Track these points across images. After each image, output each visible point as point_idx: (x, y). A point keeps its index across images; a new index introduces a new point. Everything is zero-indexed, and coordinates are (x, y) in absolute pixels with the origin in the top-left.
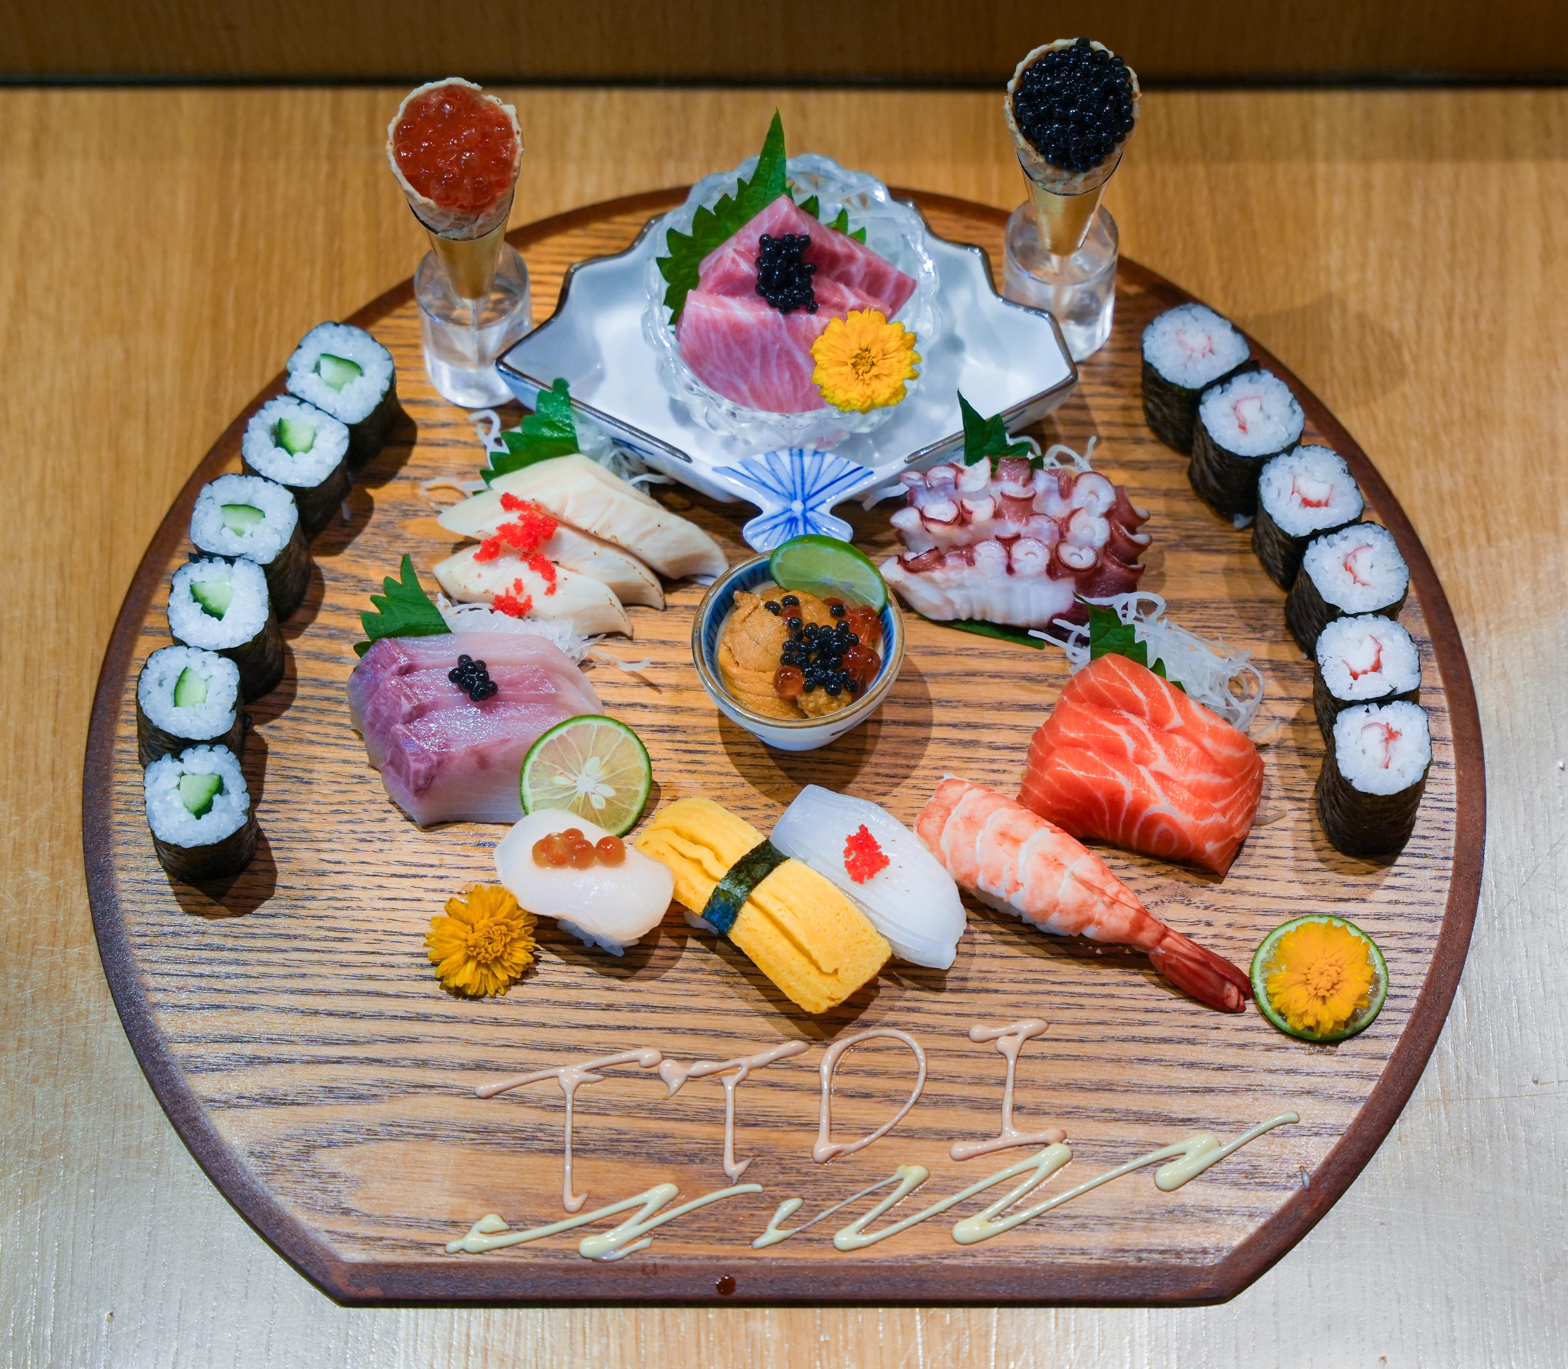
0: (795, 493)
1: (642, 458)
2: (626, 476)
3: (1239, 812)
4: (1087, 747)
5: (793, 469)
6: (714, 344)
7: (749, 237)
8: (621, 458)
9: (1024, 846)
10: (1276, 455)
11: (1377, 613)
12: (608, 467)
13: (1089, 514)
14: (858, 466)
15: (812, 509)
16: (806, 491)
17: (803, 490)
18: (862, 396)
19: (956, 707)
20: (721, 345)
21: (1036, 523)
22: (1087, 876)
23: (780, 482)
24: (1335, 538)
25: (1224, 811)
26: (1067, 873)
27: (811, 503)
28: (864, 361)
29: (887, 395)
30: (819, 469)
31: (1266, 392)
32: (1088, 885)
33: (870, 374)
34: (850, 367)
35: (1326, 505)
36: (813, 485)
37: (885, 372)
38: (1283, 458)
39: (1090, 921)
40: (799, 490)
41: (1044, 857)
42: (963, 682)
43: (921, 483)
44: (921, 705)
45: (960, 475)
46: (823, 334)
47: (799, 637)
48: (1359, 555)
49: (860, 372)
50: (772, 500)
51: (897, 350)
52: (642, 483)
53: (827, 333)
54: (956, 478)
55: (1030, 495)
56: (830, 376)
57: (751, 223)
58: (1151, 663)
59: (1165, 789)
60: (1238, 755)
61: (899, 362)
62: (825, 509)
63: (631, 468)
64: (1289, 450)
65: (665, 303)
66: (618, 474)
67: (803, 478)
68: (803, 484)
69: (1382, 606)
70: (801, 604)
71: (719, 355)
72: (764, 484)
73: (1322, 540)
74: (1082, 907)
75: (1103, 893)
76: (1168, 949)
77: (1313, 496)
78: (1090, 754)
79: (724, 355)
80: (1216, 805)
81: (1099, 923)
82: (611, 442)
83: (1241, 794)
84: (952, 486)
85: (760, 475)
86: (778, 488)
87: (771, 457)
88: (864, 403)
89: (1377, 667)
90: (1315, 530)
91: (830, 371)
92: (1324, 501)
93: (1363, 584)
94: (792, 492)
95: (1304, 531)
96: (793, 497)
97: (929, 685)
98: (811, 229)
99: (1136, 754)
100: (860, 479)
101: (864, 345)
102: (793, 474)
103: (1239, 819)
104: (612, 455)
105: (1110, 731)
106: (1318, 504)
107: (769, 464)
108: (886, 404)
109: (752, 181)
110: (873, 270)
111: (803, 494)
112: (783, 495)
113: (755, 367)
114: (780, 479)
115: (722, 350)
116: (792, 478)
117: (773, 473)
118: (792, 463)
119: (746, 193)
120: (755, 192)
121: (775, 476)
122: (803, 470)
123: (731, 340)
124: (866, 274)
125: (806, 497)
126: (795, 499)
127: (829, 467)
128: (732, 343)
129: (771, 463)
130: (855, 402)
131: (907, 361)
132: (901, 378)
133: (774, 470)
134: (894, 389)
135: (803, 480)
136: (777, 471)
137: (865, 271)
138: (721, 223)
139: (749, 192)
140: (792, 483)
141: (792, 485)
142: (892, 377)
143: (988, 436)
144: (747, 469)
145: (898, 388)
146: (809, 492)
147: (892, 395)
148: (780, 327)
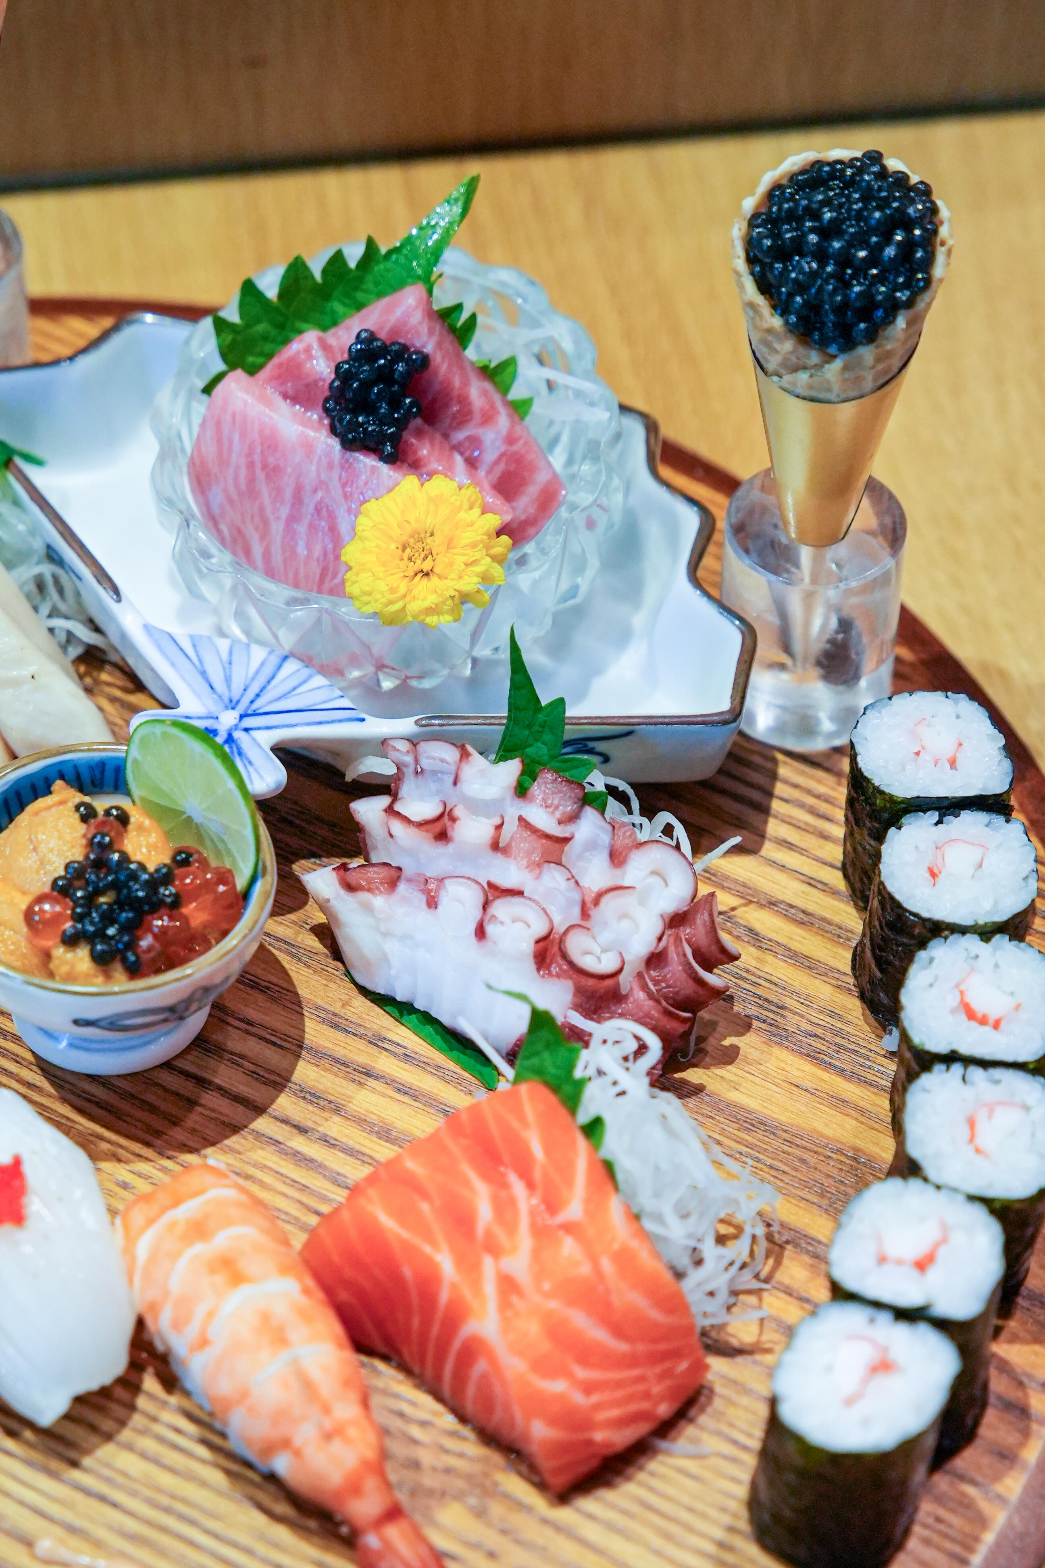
0: (238, 702)
2: (46, 611)
3: (618, 1403)
4: (425, 1195)
5: (257, 673)
6: (234, 458)
8: (49, 581)
9: (244, 1291)
10: (962, 930)
11: (972, 1198)
13: (642, 902)
14: (352, 706)
15: (246, 730)
16: (255, 706)
17: (252, 702)
18: (392, 590)
19: (323, 1109)
20: (243, 461)
21: (554, 878)
22: (316, 1374)
23: (228, 680)
24: (976, 1073)
25: (588, 1388)
26: (285, 1356)
27: (248, 722)
28: (419, 546)
29: (427, 604)
30: (294, 689)
31: (998, 847)
32: (308, 1386)
34: (396, 547)
35: (996, 1025)
36: (269, 702)
37: (441, 571)
38: (972, 942)
39: (286, 1444)
40: (245, 701)
41: (265, 1318)
42: (353, 1081)
44: (267, 1083)
45: (464, 763)
46: (384, 495)
47: (99, 864)
48: (999, 1111)
50: (201, 698)
53: (390, 495)
54: (458, 766)
55: (567, 835)
57: (363, 311)
58: (584, 1117)
59: (505, 1304)
60: (656, 1315)
62: (268, 738)
63: (60, 603)
64: (986, 933)
66: (34, 606)
67: (264, 688)
68: (258, 695)
69: (990, 1193)
70: (130, 827)
71: (236, 480)
72: (204, 674)
73: (957, 1069)
74: (281, 1415)
75: (327, 1410)
76: (388, 1545)
77: (980, 1006)
78: (425, 1207)
79: (243, 481)
80: (581, 1373)
81: (298, 1453)
82: (42, 551)
83: (641, 1379)
84: (450, 779)
85: (207, 660)
86: (220, 686)
87: (239, 649)
88: (391, 603)
89: (922, 1265)
90: (954, 1052)
92: (993, 1017)
93: (978, 1151)
94: (235, 699)
95: (937, 1045)
96: (232, 705)
97: (301, 1064)
98: (436, 347)
99: (489, 1234)
100: (340, 721)
101: (431, 523)
102: (253, 679)
103: (614, 1413)
104: (36, 570)
105: (466, 1183)
106: (983, 1021)
107: (231, 656)
108: (421, 618)
109: (390, 253)
110: (515, 453)
111: (248, 707)
112: (220, 697)
113: (278, 518)
114: (230, 676)
115: (243, 473)
116: (248, 682)
117: (227, 666)
118: (263, 664)
119: (376, 269)
120: (388, 271)
121: (227, 670)
122: (273, 677)
123: (257, 457)
124: (502, 455)
125: (249, 712)
126: (233, 708)
127: (310, 691)
128: (258, 466)
129: (235, 653)
130: (378, 596)
131: (478, 569)
132: (457, 587)
133: (230, 663)
134: (441, 599)
135: (262, 690)
136: (235, 667)
137: (503, 449)
138: (329, 305)
139: (381, 266)
140: (243, 688)
141: (241, 690)
142: (446, 581)
143: (538, 732)
144: (194, 646)
145: (446, 600)
146: (259, 709)
147: (434, 606)
148: (330, 466)
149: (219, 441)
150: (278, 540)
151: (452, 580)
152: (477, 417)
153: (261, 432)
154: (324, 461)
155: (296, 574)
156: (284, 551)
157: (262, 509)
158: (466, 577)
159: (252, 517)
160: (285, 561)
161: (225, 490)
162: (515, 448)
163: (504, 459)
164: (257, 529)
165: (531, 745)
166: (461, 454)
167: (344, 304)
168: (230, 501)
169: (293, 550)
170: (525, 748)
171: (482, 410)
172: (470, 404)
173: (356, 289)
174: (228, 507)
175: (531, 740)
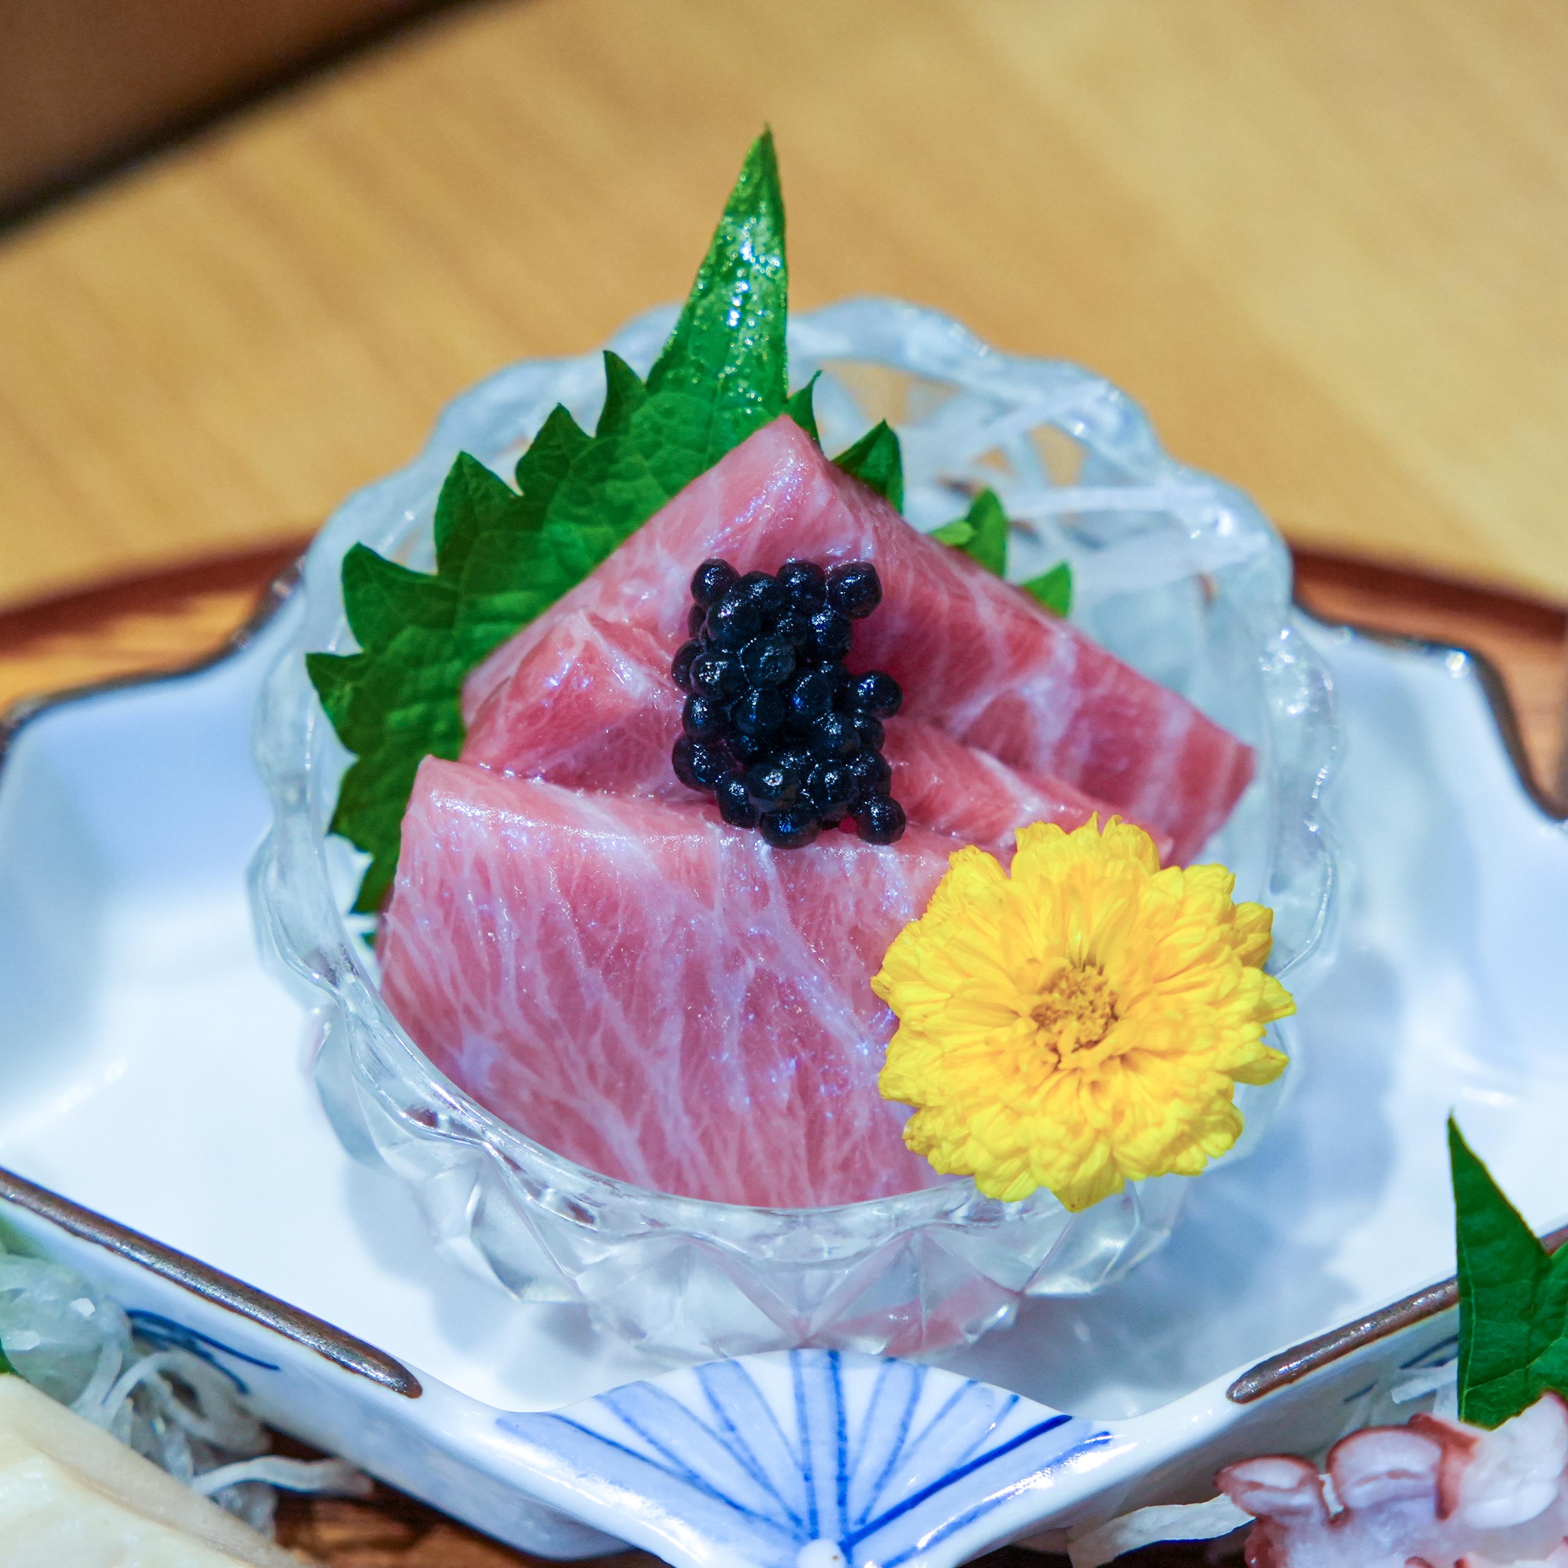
0: (813, 1515)
1: (242, 1388)
2: (185, 1459)
5: (803, 1423)
6: (509, 961)
7: (647, 575)
8: (165, 1389)
12: (115, 1425)
16: (855, 1507)
17: (842, 1501)
18: (1075, 1130)
20: (533, 962)
23: (756, 1472)
28: (1080, 1001)
29: (1171, 1129)
30: (905, 1426)
33: (1101, 1051)
34: (1024, 1026)
36: (879, 1486)
37: (1161, 1040)
40: (827, 1505)
43: (1304, 1499)
45: (1455, 1463)
46: (921, 910)
49: (1066, 1044)
50: (722, 1539)
51: (1208, 957)
52: (247, 1486)
53: (936, 910)
54: (1440, 1471)
56: (949, 1061)
57: (658, 523)
61: (1215, 1003)
63: (205, 1431)
65: (334, 828)
66: (154, 1457)
67: (841, 1457)
68: (842, 1479)
71: (526, 1004)
72: (693, 1479)
79: (545, 1001)
82: (124, 1327)
84: (1424, 1508)
85: (677, 1444)
86: (748, 1494)
87: (722, 1378)
88: (1082, 1157)
91: (949, 1042)
94: (802, 1510)
96: (804, 1530)
98: (881, 544)
100: (1059, 1462)
101: (1079, 941)
102: (806, 1442)
107: (716, 1406)
108: (1167, 1162)
109: (659, 370)
110: (1106, 699)
111: (844, 1520)
112: (767, 1520)
113: (661, 1053)
114: (753, 1460)
115: (542, 983)
116: (799, 1456)
117: (728, 1436)
118: (800, 1398)
119: (636, 417)
120: (669, 413)
121: (737, 1447)
122: (842, 1422)
123: (572, 940)
124: (1079, 715)
125: (854, 1528)
126: (814, 1535)
127: (940, 1416)
128: (577, 954)
129: (722, 1399)
130: (1049, 1154)
131: (1243, 1005)
132: (1221, 1065)
133: (732, 1428)
134: (1198, 1106)
135: (842, 1464)
136: (744, 1431)
137: (1077, 704)
138: (544, 535)
139: (647, 408)
140: (799, 1476)
141: (801, 1484)
142: (1187, 1059)
143: (1554, 1316)
144: (628, 1420)
145: (1211, 1101)
146: (868, 1510)
147: (1186, 1128)
148: (761, 899)
149: (460, 936)
150: (675, 1099)
151: (1202, 1053)
152: (1002, 657)
153: (564, 883)
154: (742, 892)
155: (744, 1157)
156: (696, 1118)
157: (612, 1046)
158: (1228, 1033)
159: (591, 1069)
160: (705, 1139)
161: (504, 1036)
162: (1100, 691)
163: (1084, 724)
164: (609, 1090)
165: (1540, 1351)
166: (985, 747)
167: (580, 520)
168: (522, 1053)
169: (721, 1112)
170: (1529, 1360)
171: (1010, 637)
172: (980, 633)
173: (602, 477)
174: (516, 1067)
175: (1538, 1339)
